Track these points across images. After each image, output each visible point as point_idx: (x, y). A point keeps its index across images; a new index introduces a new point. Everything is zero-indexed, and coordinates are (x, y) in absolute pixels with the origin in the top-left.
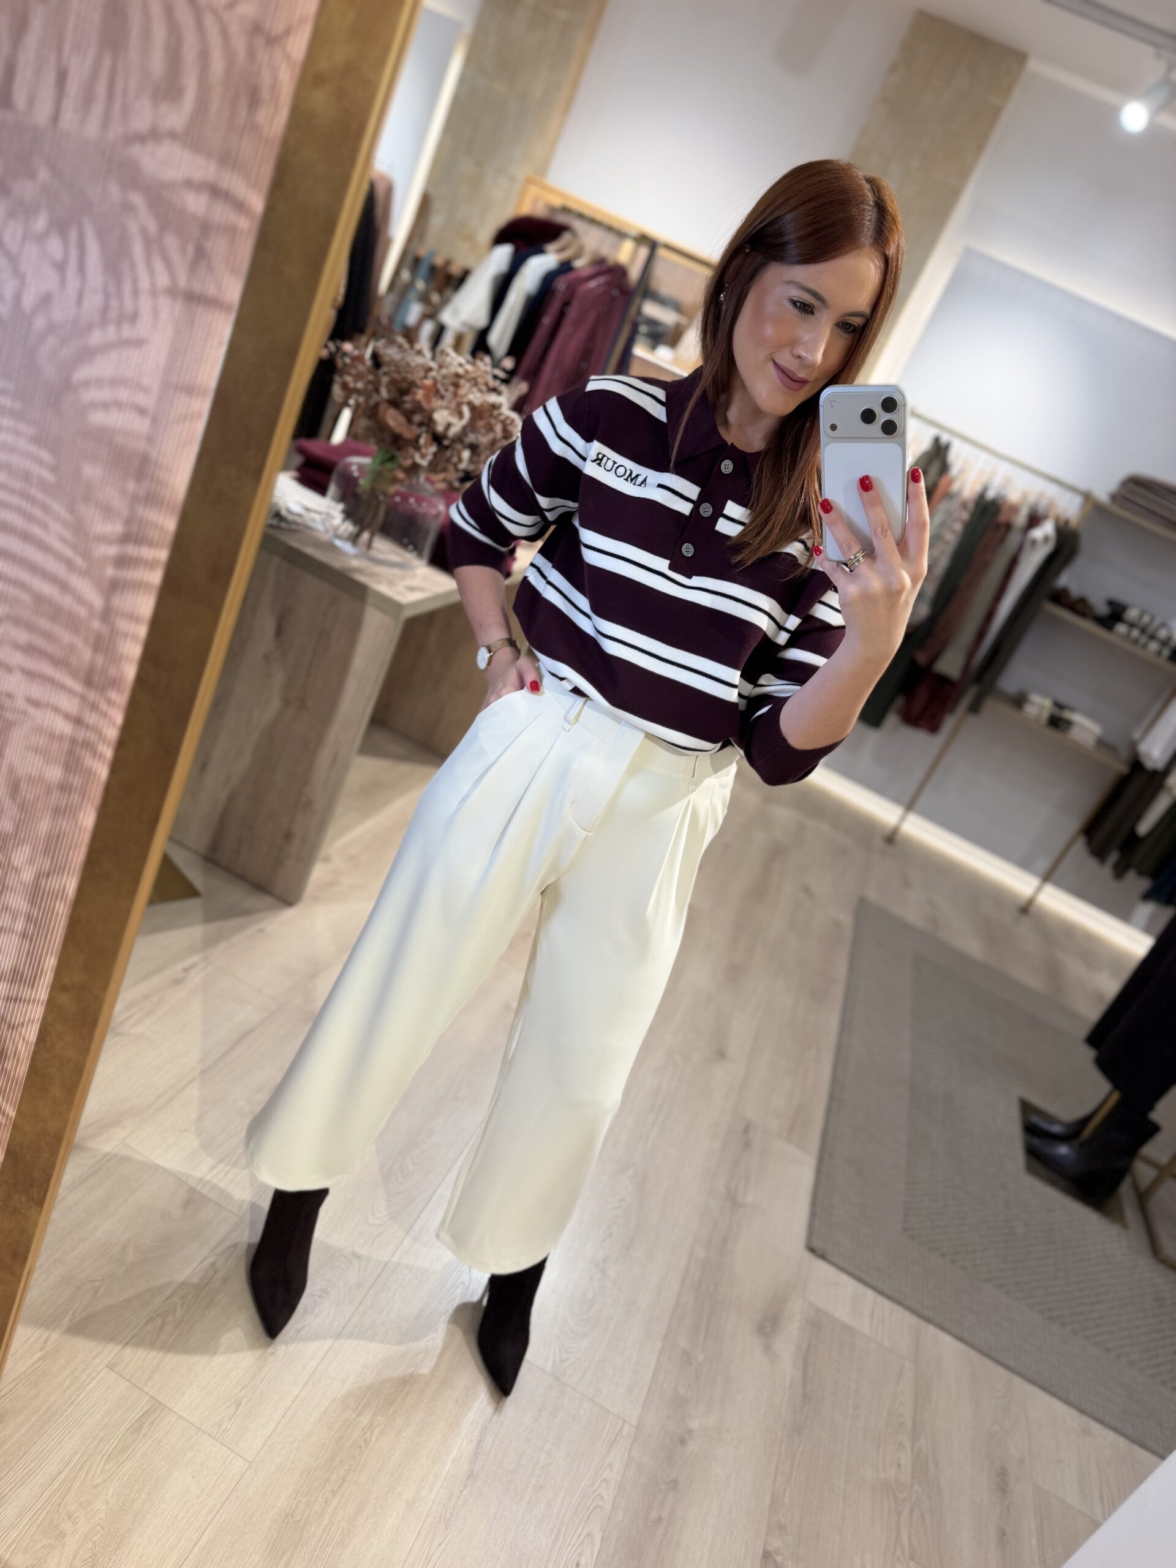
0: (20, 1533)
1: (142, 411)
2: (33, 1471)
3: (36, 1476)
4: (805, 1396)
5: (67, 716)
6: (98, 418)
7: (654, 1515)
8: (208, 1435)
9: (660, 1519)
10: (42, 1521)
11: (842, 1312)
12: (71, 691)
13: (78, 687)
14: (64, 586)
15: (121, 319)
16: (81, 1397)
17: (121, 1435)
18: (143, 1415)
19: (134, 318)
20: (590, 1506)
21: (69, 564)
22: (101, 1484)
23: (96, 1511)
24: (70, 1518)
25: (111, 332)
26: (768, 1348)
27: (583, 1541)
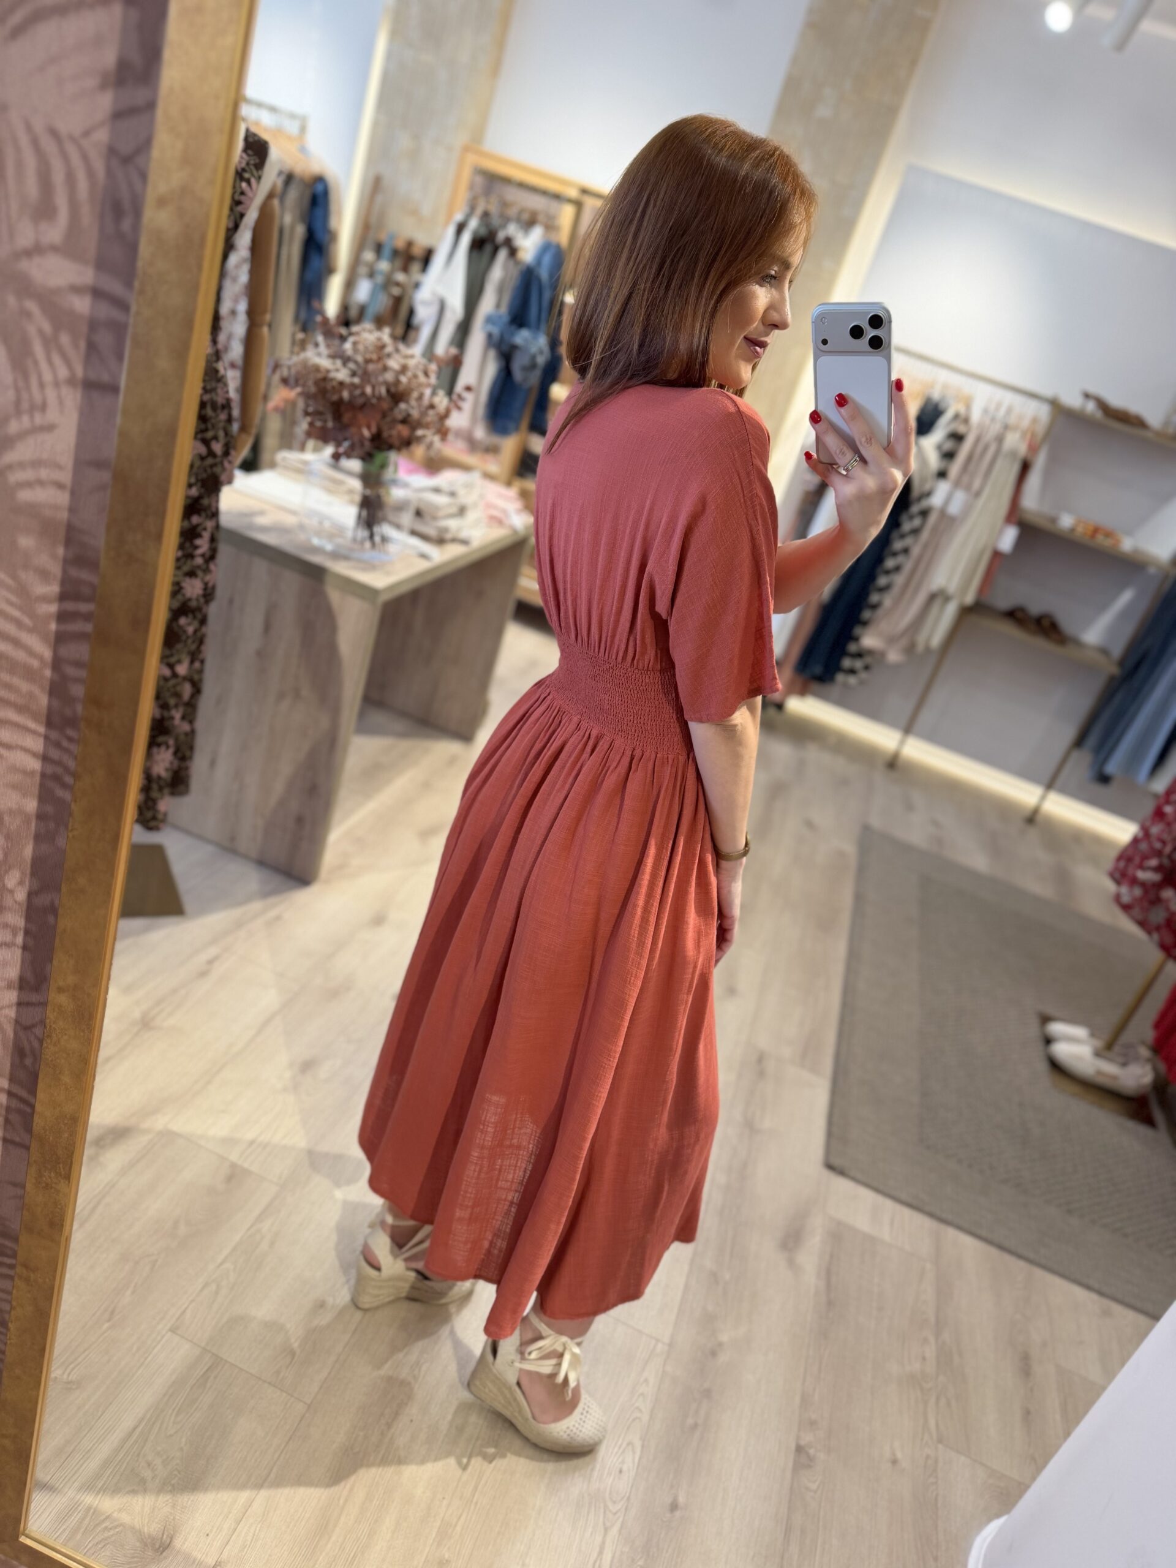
0: (106, 1482)
1: (60, 486)
2: (111, 1428)
3: (114, 1432)
4: (830, 1303)
5: (34, 755)
6: (25, 496)
7: (690, 1421)
8: (270, 1383)
9: (695, 1426)
10: (124, 1471)
11: (862, 1222)
12: (34, 732)
13: (42, 729)
14: (16, 643)
15: (32, 409)
16: (149, 1358)
17: (188, 1390)
18: (207, 1370)
19: (43, 407)
20: (628, 1419)
21: (19, 624)
22: (176, 1432)
23: (173, 1458)
24: (149, 1465)
25: (26, 420)
26: (791, 1263)
27: (624, 1451)
